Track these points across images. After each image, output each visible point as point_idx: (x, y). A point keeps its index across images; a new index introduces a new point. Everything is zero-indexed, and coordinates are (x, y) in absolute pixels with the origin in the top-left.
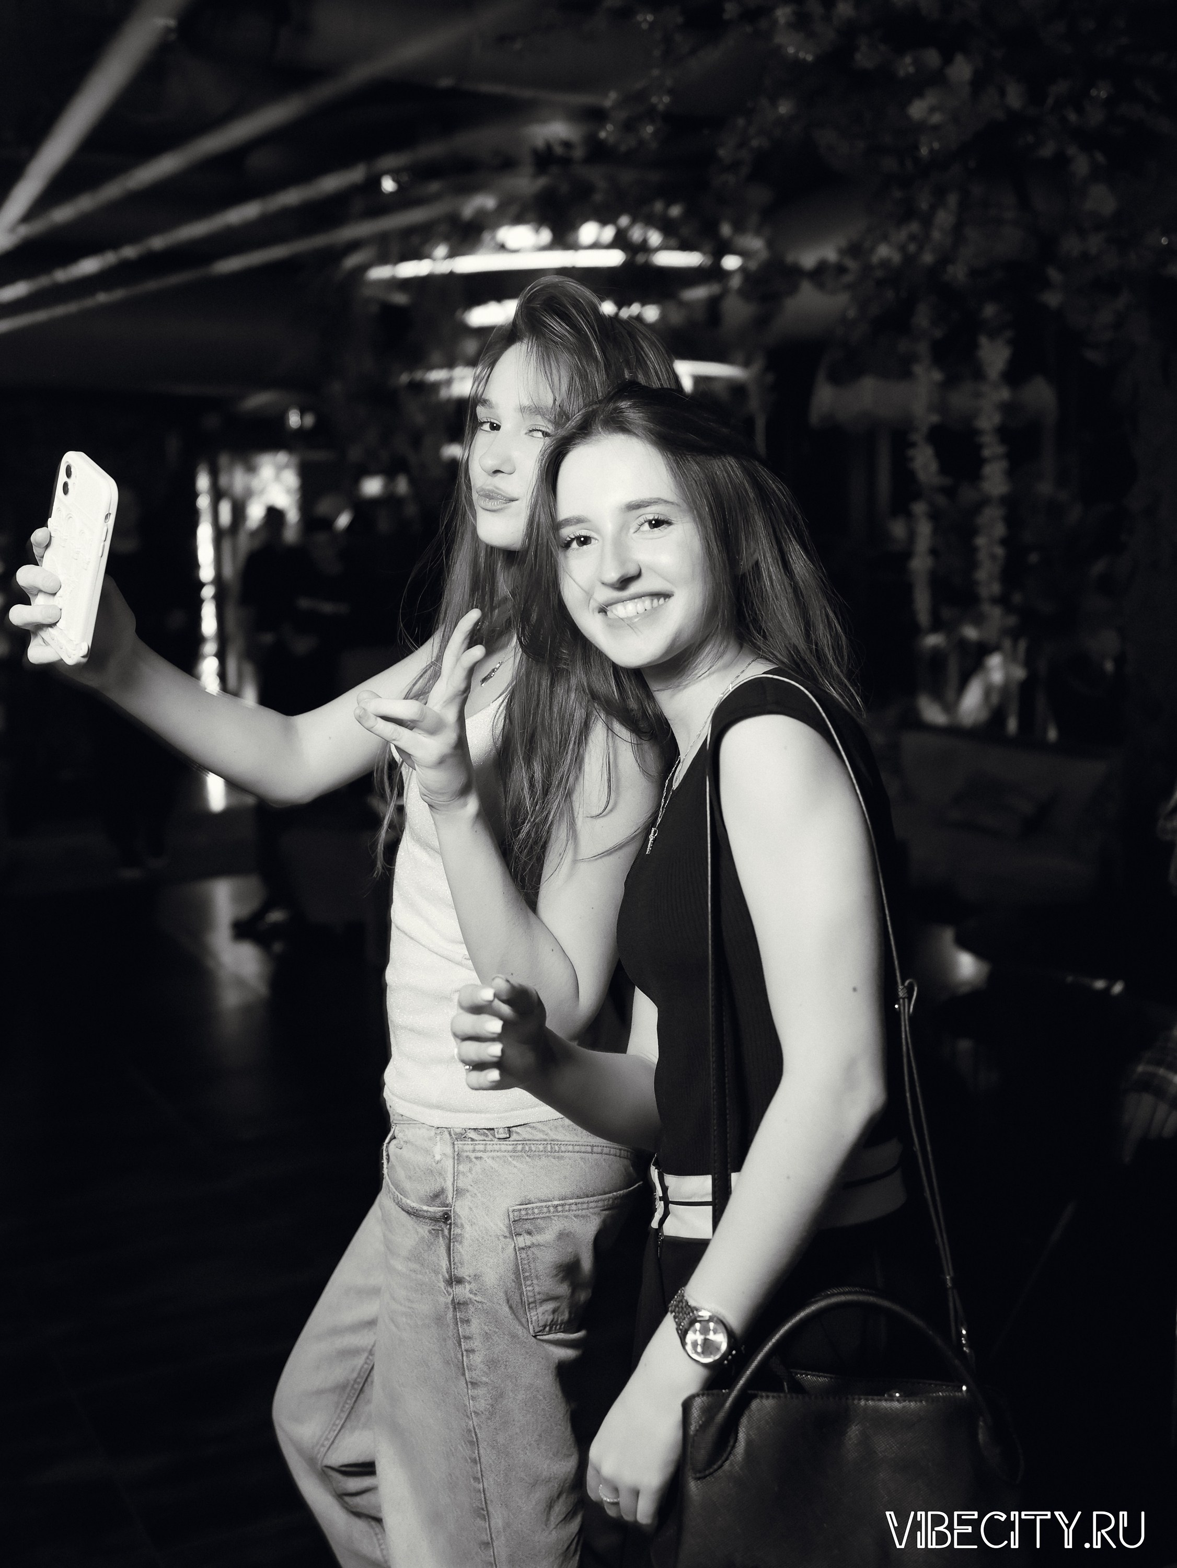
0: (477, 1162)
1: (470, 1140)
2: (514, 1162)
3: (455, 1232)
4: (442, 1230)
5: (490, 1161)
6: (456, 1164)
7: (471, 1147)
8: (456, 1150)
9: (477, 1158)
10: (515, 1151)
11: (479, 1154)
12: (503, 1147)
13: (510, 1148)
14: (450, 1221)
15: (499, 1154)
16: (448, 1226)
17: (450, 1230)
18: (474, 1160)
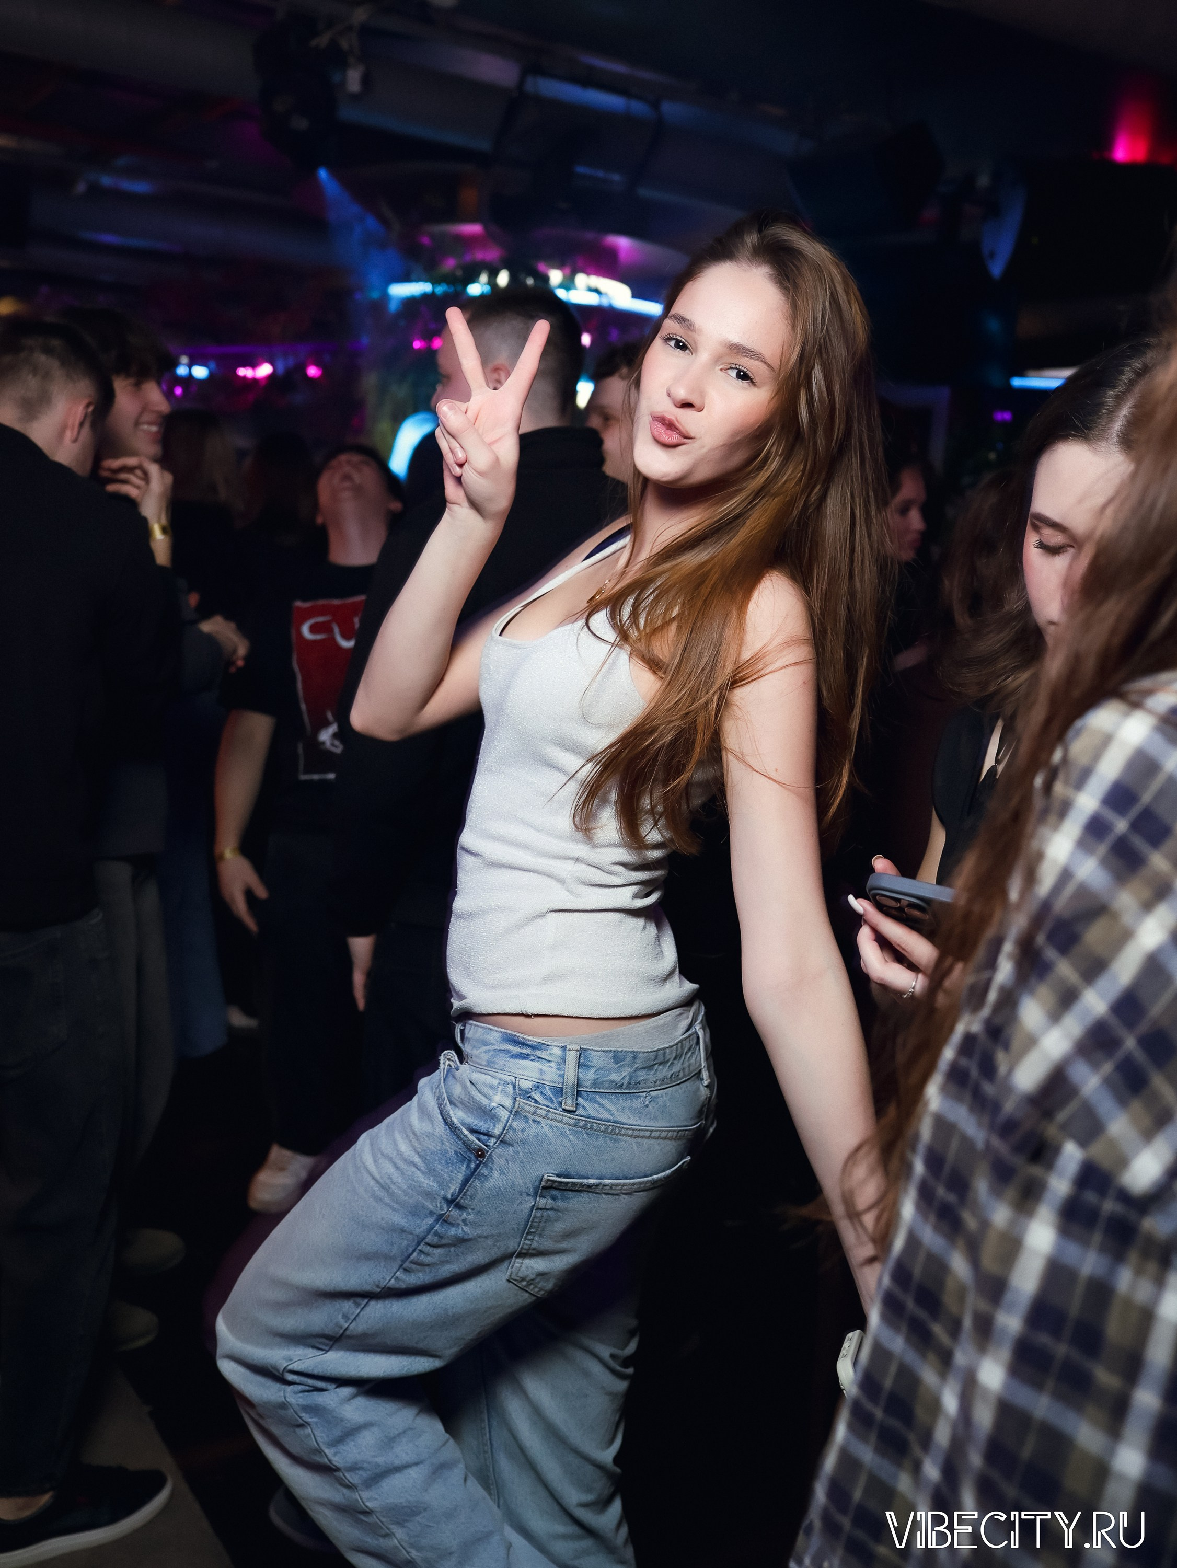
0: (534, 1125)
1: (533, 1101)
2: (571, 1137)
3: (482, 1171)
4: (470, 1161)
5: (546, 1129)
6: (511, 1119)
7: (532, 1109)
8: (517, 1106)
9: (534, 1121)
10: (575, 1125)
11: (538, 1119)
12: (565, 1119)
13: (572, 1122)
14: (481, 1159)
15: (558, 1124)
16: (478, 1162)
17: (477, 1166)
18: (531, 1121)
